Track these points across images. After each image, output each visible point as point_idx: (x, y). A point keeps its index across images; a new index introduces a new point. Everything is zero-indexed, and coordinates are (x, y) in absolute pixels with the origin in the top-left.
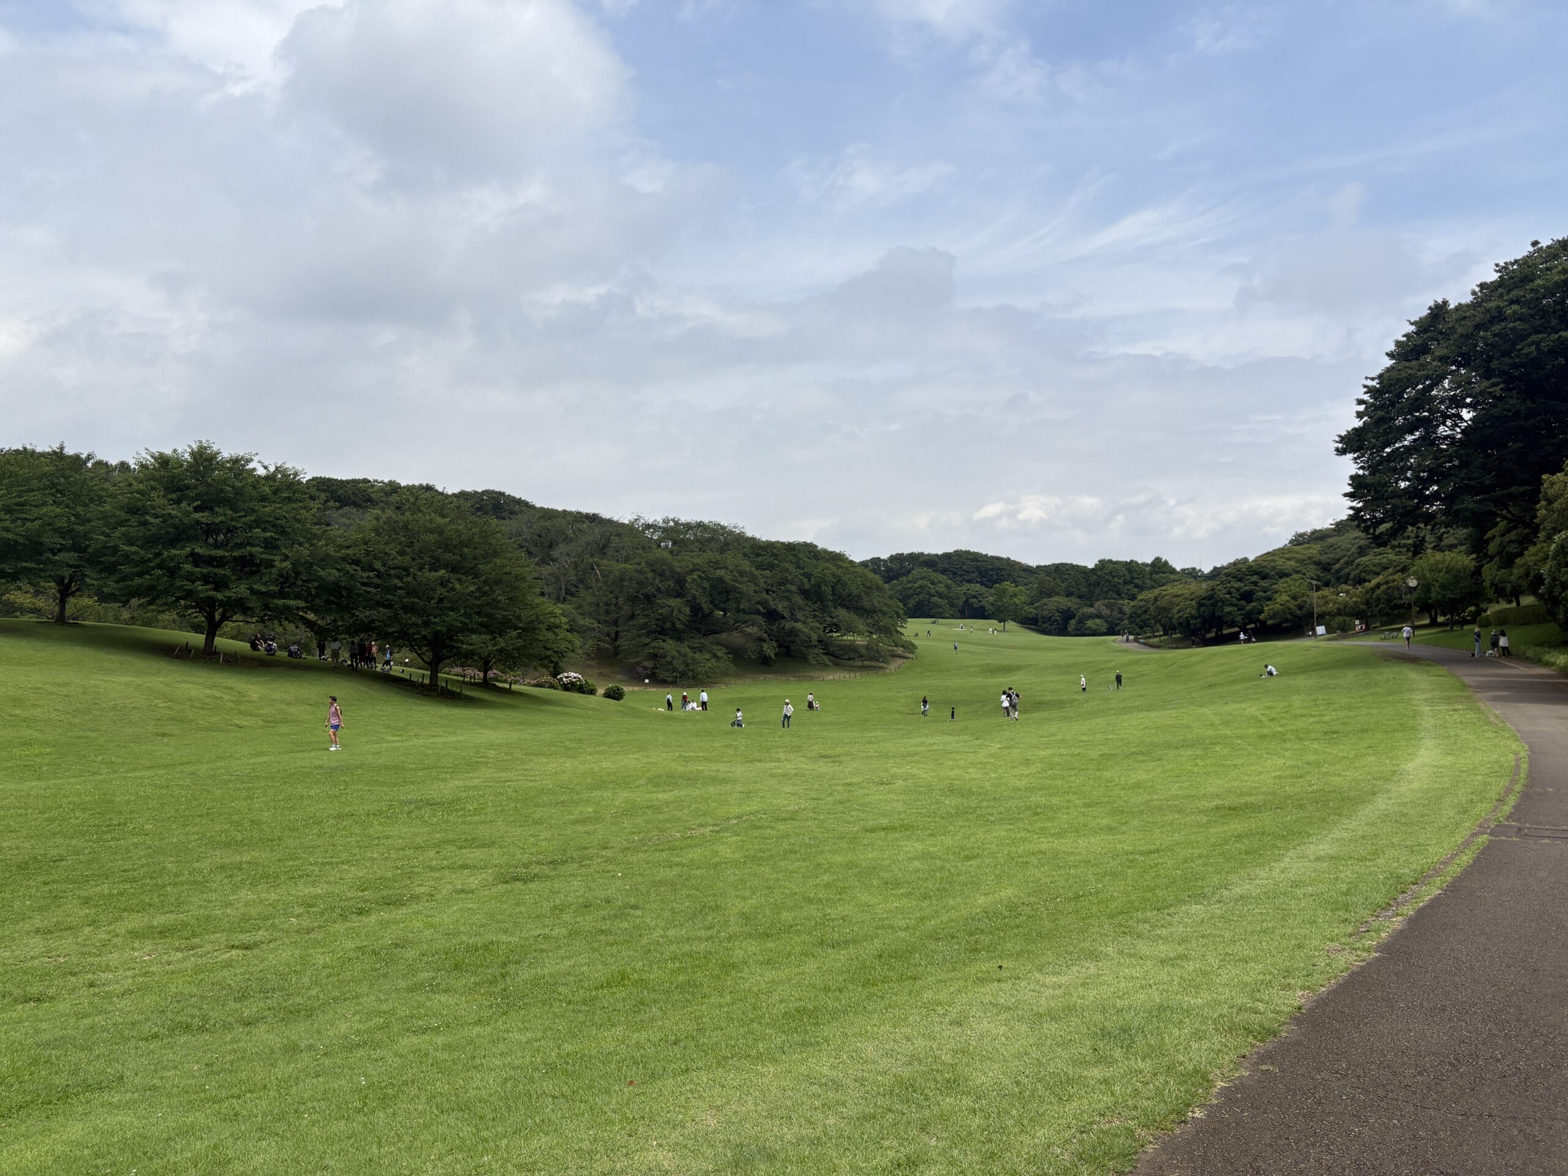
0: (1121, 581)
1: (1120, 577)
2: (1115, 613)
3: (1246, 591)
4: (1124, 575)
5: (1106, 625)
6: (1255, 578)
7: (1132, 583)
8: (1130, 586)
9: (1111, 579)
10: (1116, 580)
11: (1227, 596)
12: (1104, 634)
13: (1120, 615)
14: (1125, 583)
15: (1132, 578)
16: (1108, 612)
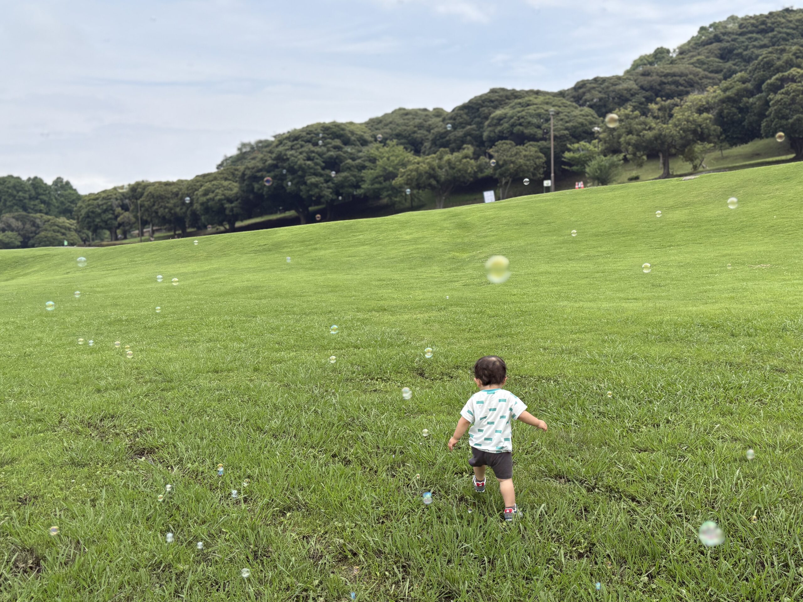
0: (27, 196)
1: (25, 192)
2: (28, 226)
3: (331, 157)
4: (29, 191)
5: (20, 239)
6: (337, 142)
7: (37, 198)
8: (37, 202)
9: (15, 193)
10: (21, 194)
11: (309, 162)
12: (18, 247)
13: (34, 229)
14: (31, 198)
15: (38, 194)
16: (20, 224)
